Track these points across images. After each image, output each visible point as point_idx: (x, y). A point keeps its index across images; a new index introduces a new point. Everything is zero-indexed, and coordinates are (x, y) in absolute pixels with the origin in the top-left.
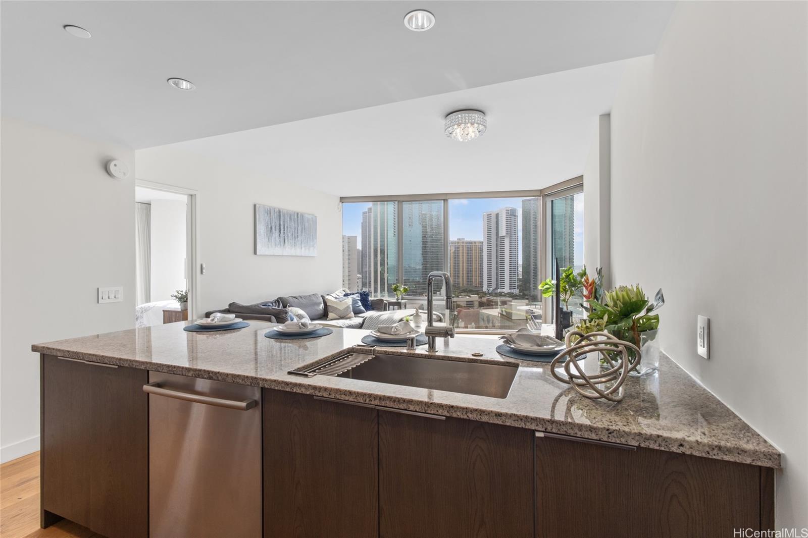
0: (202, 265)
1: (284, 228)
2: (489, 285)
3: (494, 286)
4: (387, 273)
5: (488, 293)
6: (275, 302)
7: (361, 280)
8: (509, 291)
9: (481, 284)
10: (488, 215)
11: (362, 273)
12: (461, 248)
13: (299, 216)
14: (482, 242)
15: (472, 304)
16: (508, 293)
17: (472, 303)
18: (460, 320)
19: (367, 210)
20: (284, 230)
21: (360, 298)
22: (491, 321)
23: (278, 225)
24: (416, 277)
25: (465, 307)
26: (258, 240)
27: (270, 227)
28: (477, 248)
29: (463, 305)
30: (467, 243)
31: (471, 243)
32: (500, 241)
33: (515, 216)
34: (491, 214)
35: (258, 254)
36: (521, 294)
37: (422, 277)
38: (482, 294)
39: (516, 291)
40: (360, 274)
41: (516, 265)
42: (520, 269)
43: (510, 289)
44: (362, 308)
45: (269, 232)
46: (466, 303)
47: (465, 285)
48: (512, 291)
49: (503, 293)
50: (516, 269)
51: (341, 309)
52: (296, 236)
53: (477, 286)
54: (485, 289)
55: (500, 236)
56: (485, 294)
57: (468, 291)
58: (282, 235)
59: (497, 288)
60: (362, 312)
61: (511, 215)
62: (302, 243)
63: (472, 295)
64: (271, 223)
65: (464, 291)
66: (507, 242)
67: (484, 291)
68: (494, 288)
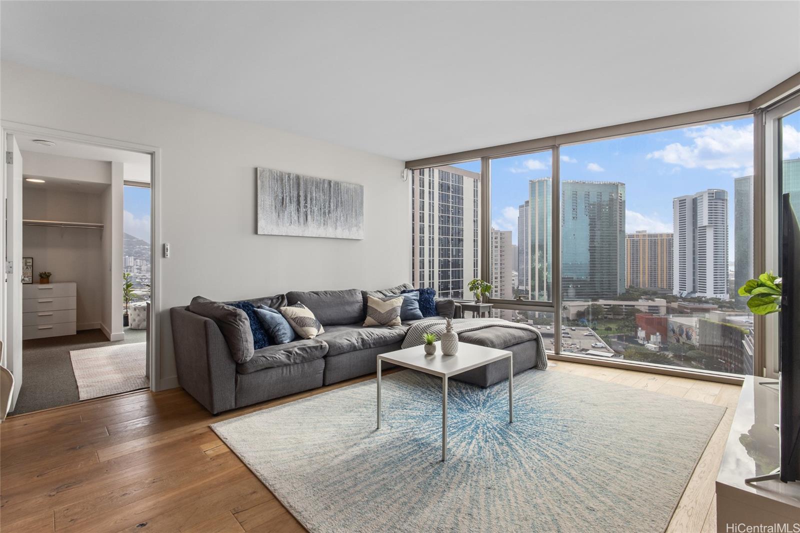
0: (164, 246)
1: (306, 199)
2: (683, 287)
3: (689, 287)
4: (547, 271)
5: (681, 297)
6: (278, 298)
7: (517, 277)
8: (714, 296)
9: (670, 287)
10: (680, 201)
11: (518, 271)
12: (641, 242)
13: (332, 185)
14: (672, 235)
15: (658, 310)
16: (712, 299)
17: (656, 308)
18: (640, 329)
19: (524, 203)
20: (306, 203)
21: (418, 298)
22: (685, 333)
23: (295, 195)
24: (582, 275)
25: (646, 312)
26: (260, 216)
27: (281, 198)
28: (665, 242)
29: (644, 311)
30: (650, 236)
31: (656, 236)
32: (698, 233)
33: (723, 200)
34: (685, 200)
35: (259, 233)
36: (734, 300)
37: (590, 275)
38: (670, 299)
39: (726, 297)
40: (516, 271)
41: (725, 263)
42: (732, 268)
43: (714, 293)
44: (419, 312)
45: (279, 205)
46: (647, 308)
47: (647, 286)
48: (718, 296)
49: (703, 299)
50: (725, 268)
51: (383, 312)
52: (327, 211)
53: (665, 288)
54: (676, 291)
55: (698, 226)
56: (675, 299)
57: (651, 294)
58: (302, 210)
59: (694, 291)
60: (416, 318)
61: (716, 199)
62: (337, 220)
63: (656, 299)
64: (283, 193)
65: (645, 293)
66: (710, 234)
67: (674, 294)
68: (689, 292)
